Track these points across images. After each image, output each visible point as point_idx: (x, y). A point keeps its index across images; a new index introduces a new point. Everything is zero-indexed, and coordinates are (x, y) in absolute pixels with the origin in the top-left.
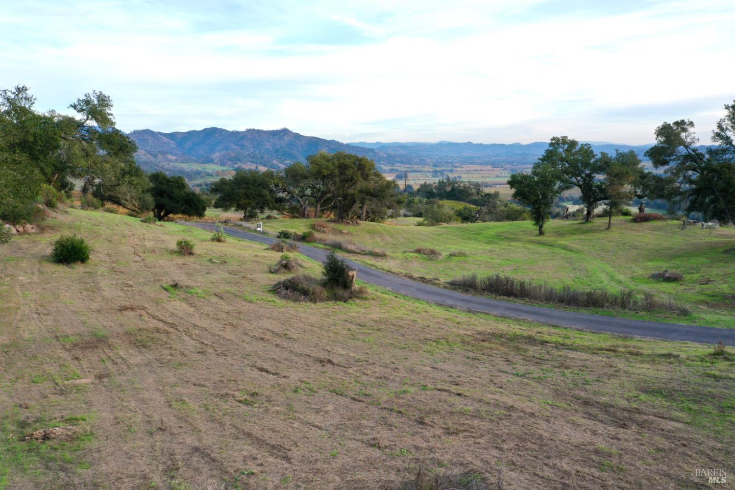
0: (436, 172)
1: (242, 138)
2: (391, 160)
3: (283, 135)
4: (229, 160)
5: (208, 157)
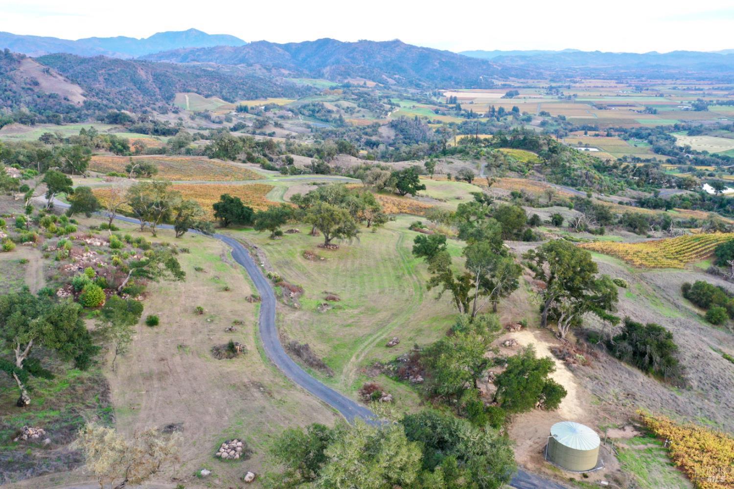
0: (551, 88)
1: (354, 50)
2: (505, 73)
3: (395, 47)
4: (339, 75)
5: (319, 71)
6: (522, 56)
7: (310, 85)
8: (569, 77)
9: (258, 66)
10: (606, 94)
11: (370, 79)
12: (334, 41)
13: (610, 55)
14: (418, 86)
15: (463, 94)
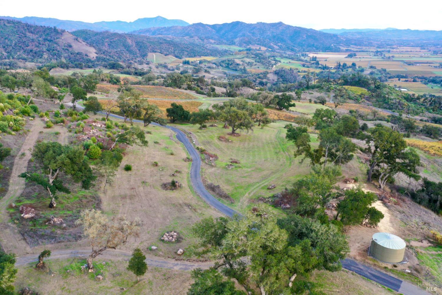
0: (377, 52)
1: (254, 28)
2: (348, 42)
3: (279, 26)
4: (244, 43)
5: (232, 41)
6: (359, 32)
7: (227, 49)
8: (389, 45)
9: (196, 38)
10: (413, 56)
11: (263, 45)
12: (242, 23)
13: (417, 31)
14: (292, 50)
15: (321, 56)
